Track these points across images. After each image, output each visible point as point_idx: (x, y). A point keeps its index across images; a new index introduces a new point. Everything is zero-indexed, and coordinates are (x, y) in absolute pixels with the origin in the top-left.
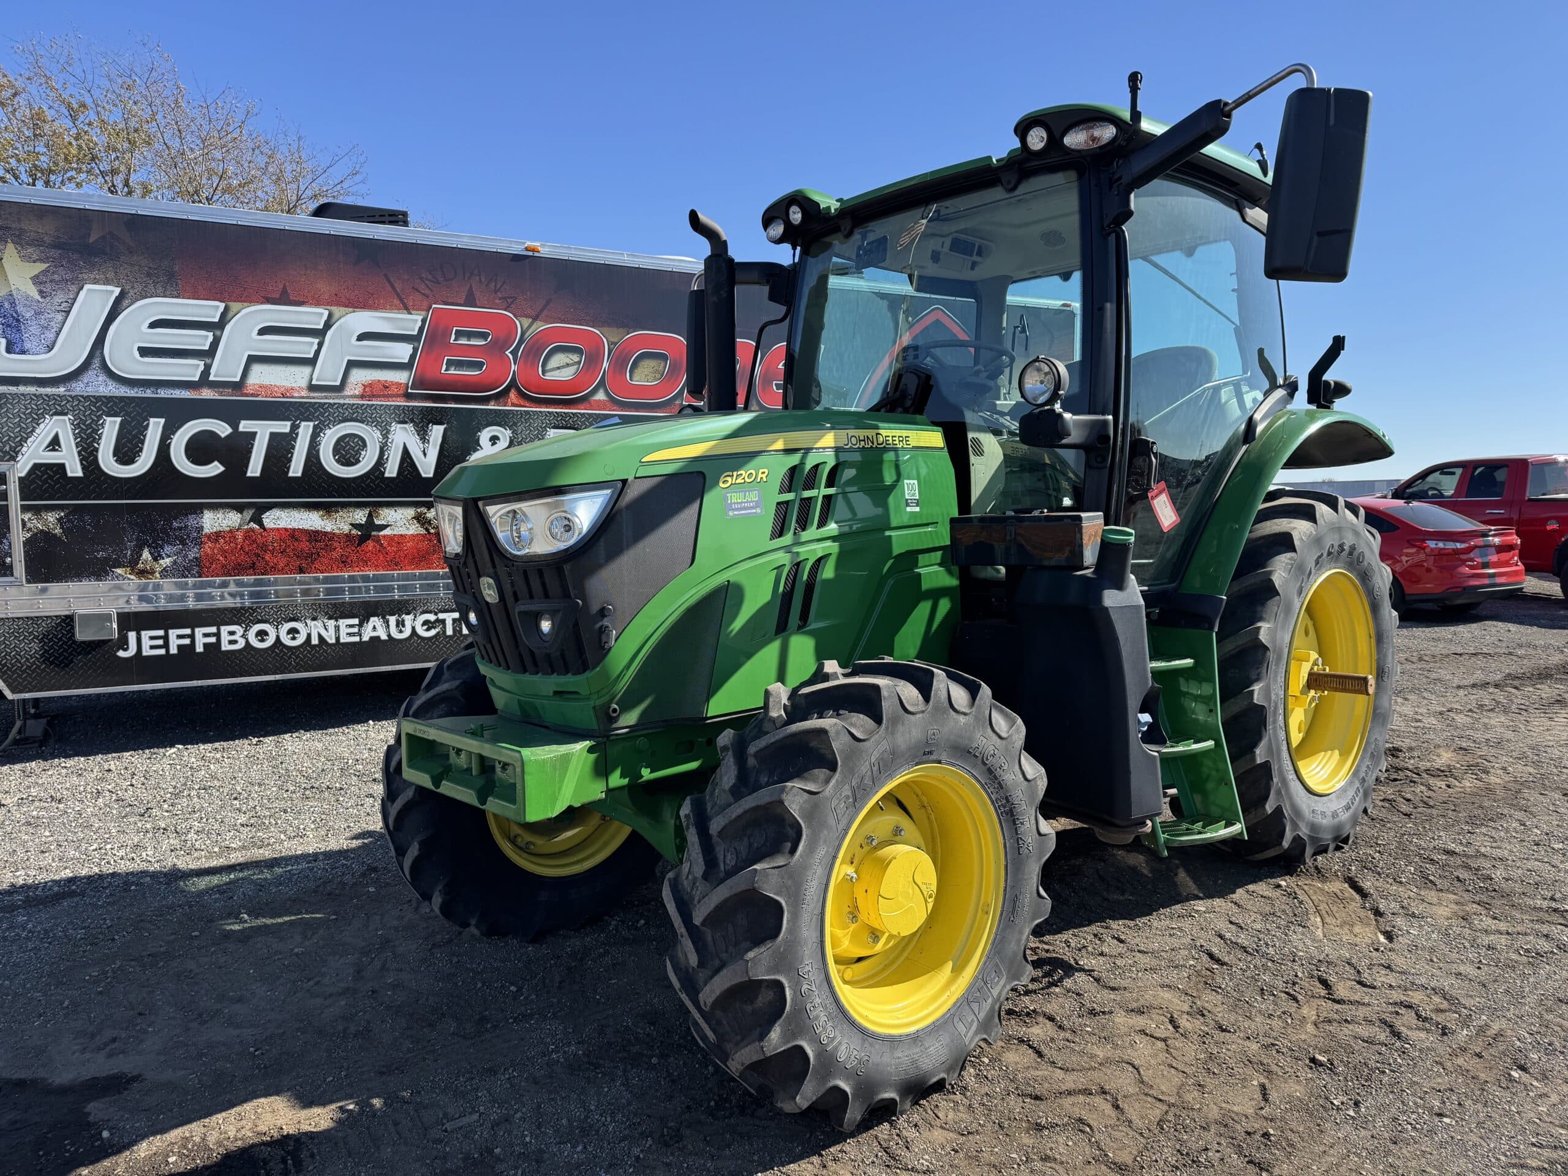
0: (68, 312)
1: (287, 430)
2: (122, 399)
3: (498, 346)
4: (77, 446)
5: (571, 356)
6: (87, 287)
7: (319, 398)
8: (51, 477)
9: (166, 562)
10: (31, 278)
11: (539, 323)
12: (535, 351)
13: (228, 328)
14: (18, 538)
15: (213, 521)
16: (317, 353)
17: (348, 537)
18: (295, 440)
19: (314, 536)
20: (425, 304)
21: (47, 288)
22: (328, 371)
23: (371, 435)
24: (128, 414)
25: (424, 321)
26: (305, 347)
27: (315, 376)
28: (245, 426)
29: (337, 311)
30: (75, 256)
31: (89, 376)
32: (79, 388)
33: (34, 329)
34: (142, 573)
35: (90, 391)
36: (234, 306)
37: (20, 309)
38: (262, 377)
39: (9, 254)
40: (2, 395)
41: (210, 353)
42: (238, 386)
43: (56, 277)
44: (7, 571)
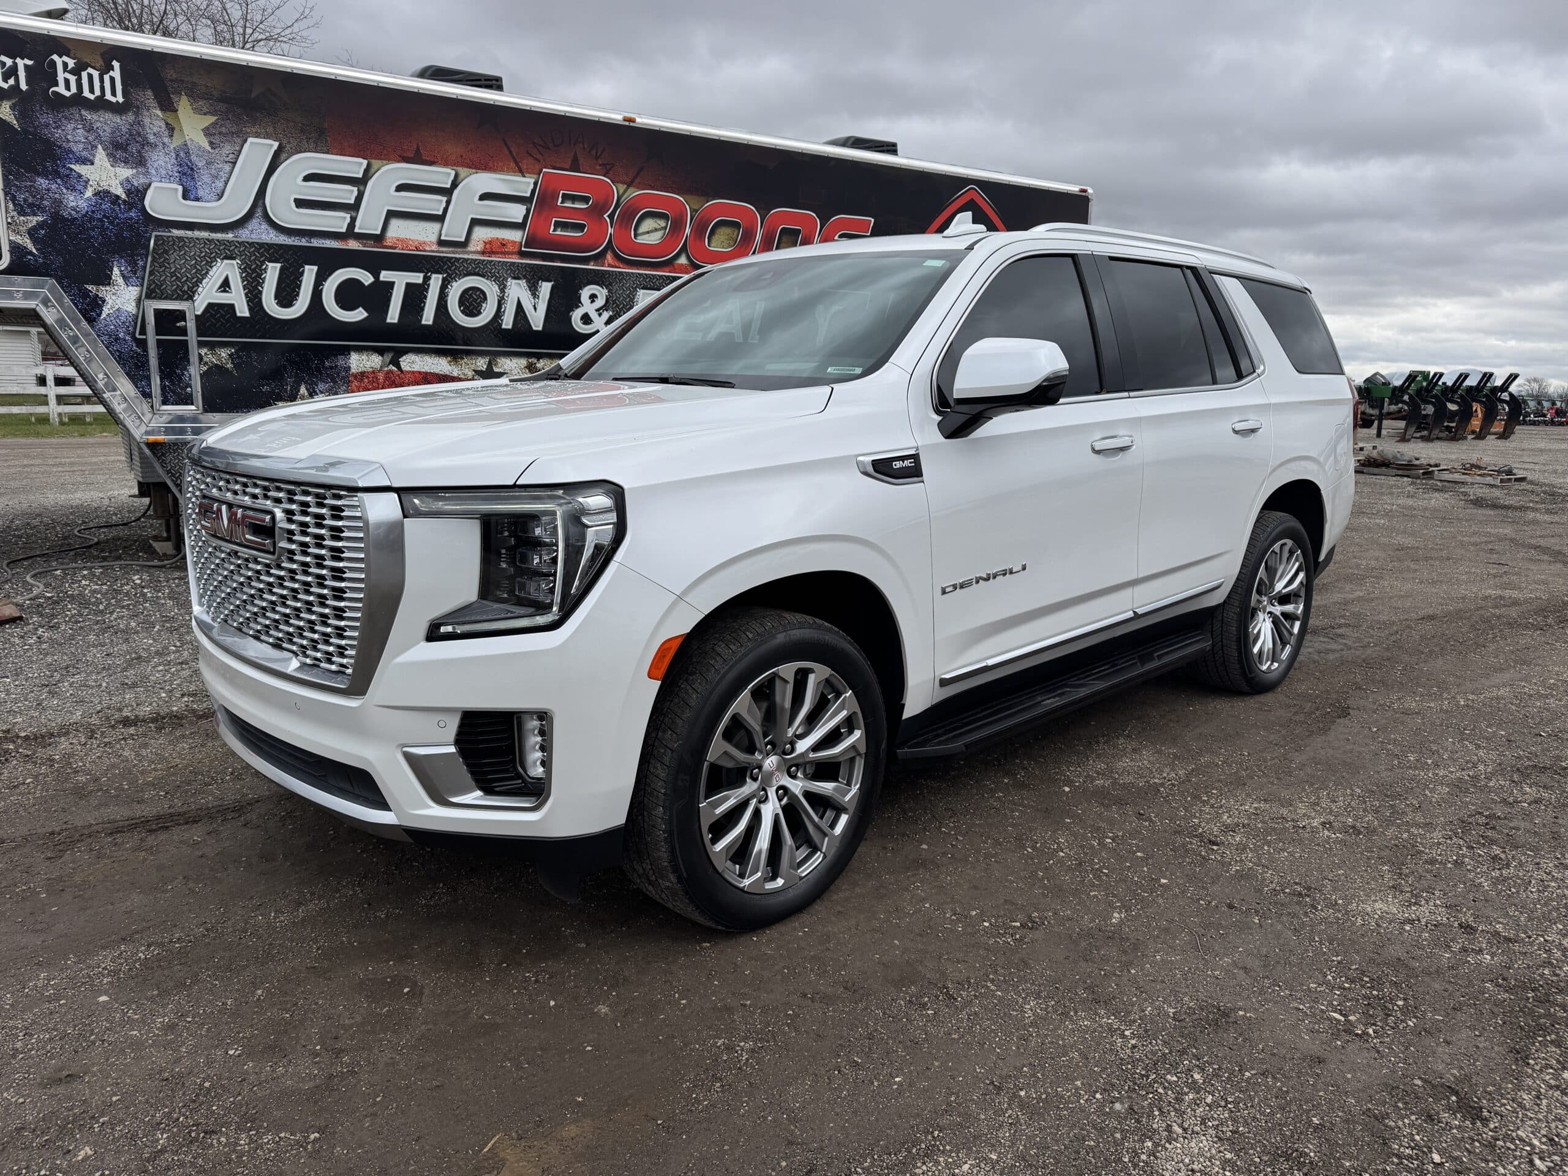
0: (234, 163)
1: (420, 281)
2: (281, 246)
3: (598, 210)
4: (245, 287)
5: (659, 222)
6: (250, 140)
7: (447, 253)
8: (223, 316)
10: (203, 130)
11: (631, 190)
12: (629, 216)
13: (370, 184)
14: (194, 372)
15: (359, 362)
16: (446, 210)
18: (427, 290)
19: (443, 379)
20: (537, 167)
21: (216, 140)
22: (453, 228)
23: (490, 288)
24: (287, 261)
25: (536, 184)
26: (433, 204)
27: (443, 232)
28: (385, 276)
29: (463, 171)
30: (241, 111)
31: (253, 224)
32: (245, 234)
33: (206, 178)
35: (254, 238)
36: (376, 163)
37: (193, 158)
38: (399, 230)
39: (184, 106)
40: (180, 239)
41: (355, 207)
42: (379, 238)
43: (223, 130)
44: (188, 400)
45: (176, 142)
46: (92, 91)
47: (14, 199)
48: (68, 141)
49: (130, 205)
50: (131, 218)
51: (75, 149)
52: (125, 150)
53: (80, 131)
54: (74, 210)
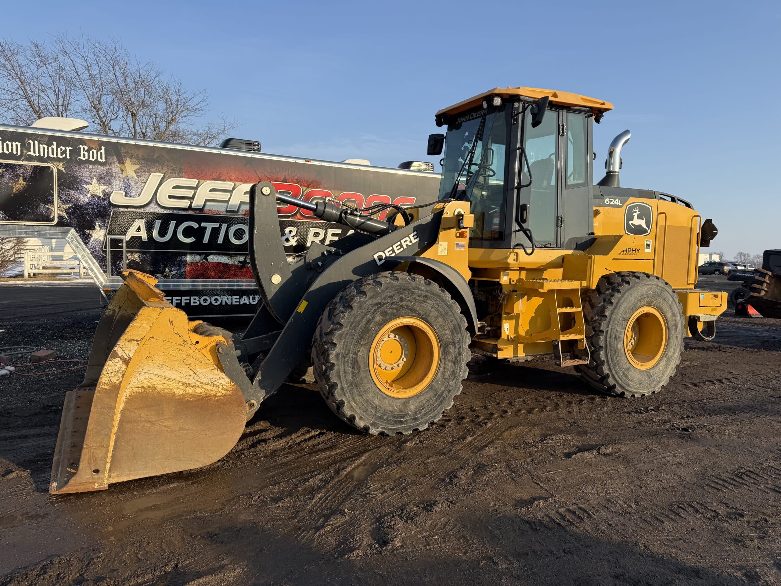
0: (146, 183)
1: (218, 226)
2: (162, 214)
4: (146, 230)
6: (152, 174)
7: (230, 215)
8: (137, 241)
9: (174, 273)
10: (134, 171)
11: (308, 188)
12: (307, 199)
13: (199, 189)
14: (125, 262)
15: (190, 258)
16: (230, 198)
17: (237, 266)
18: (220, 230)
19: (225, 265)
21: (139, 174)
22: (233, 205)
23: (247, 229)
24: (163, 219)
26: (225, 196)
27: (228, 207)
28: (203, 224)
29: (237, 183)
30: (149, 163)
31: (151, 205)
32: (148, 209)
33: (134, 189)
34: (166, 276)
35: (152, 211)
36: (202, 181)
37: (130, 181)
38: (210, 207)
39: (128, 162)
40: (123, 212)
41: (192, 198)
42: (201, 210)
43: (142, 170)
45: (124, 175)
46: (93, 158)
47: (61, 198)
48: (83, 176)
49: (104, 199)
50: (104, 204)
51: (85, 179)
52: (104, 179)
53: (88, 173)
54: (83, 202)
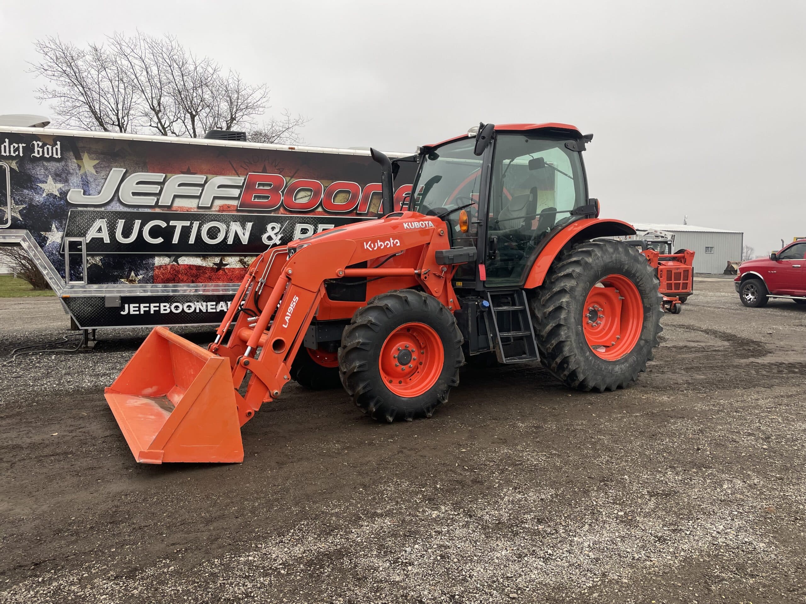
0: (106, 179)
1: (189, 225)
2: (125, 212)
3: (276, 190)
4: (108, 231)
5: (307, 193)
6: (113, 169)
7: (202, 212)
8: (98, 243)
9: (140, 277)
10: (93, 166)
11: (293, 179)
12: (291, 191)
13: (166, 184)
14: (85, 266)
15: (159, 261)
16: (201, 193)
17: (212, 268)
18: (192, 229)
19: (199, 268)
20: (246, 172)
21: (99, 170)
22: (206, 201)
23: (222, 227)
24: (128, 218)
25: (245, 180)
26: (196, 191)
27: (200, 203)
28: (172, 223)
29: (210, 176)
30: (110, 157)
31: (113, 203)
32: (109, 208)
33: (94, 186)
34: (132, 281)
35: (114, 209)
36: (169, 175)
37: (89, 178)
38: (179, 203)
39: (85, 157)
40: (81, 211)
41: (159, 194)
42: (169, 207)
43: (102, 166)
44: (81, 279)
45: (82, 172)
46: (48, 154)
47: (14, 199)
48: (37, 174)
49: (61, 199)
50: (61, 204)
51: (40, 178)
52: (60, 176)
53: (43, 170)
54: (38, 202)
